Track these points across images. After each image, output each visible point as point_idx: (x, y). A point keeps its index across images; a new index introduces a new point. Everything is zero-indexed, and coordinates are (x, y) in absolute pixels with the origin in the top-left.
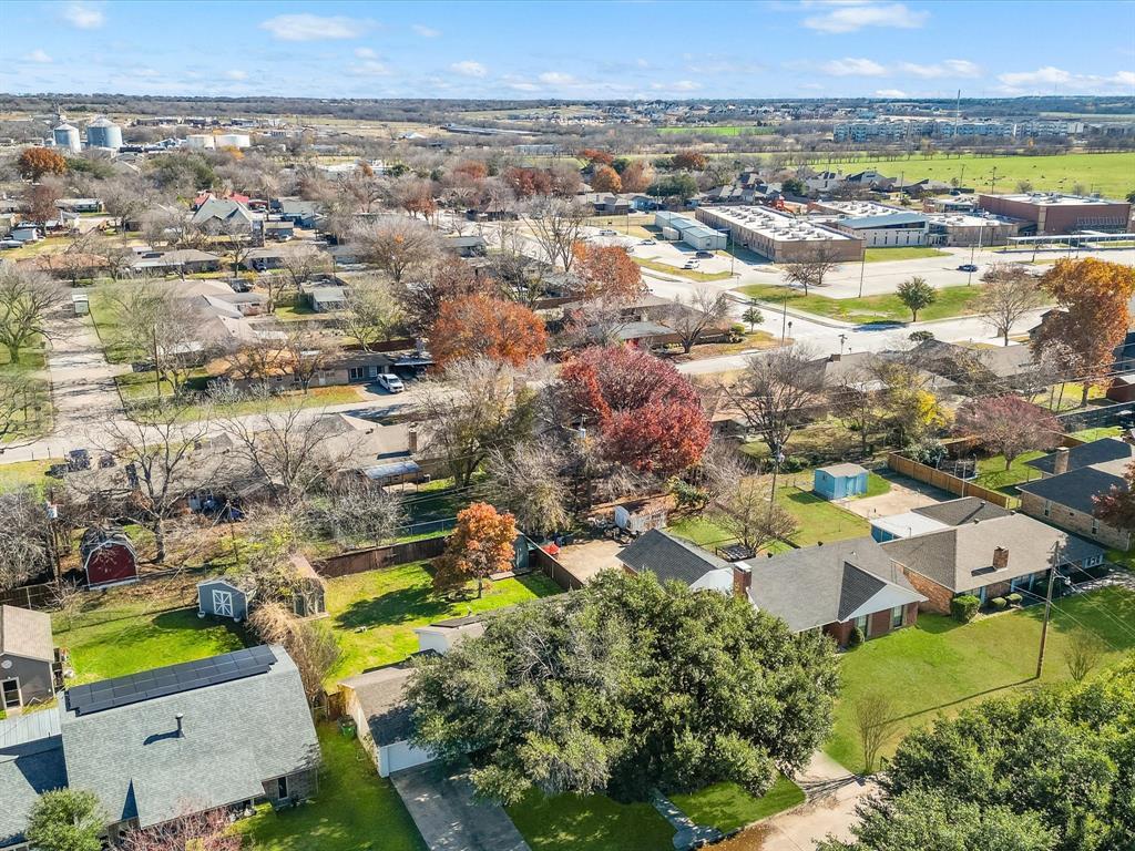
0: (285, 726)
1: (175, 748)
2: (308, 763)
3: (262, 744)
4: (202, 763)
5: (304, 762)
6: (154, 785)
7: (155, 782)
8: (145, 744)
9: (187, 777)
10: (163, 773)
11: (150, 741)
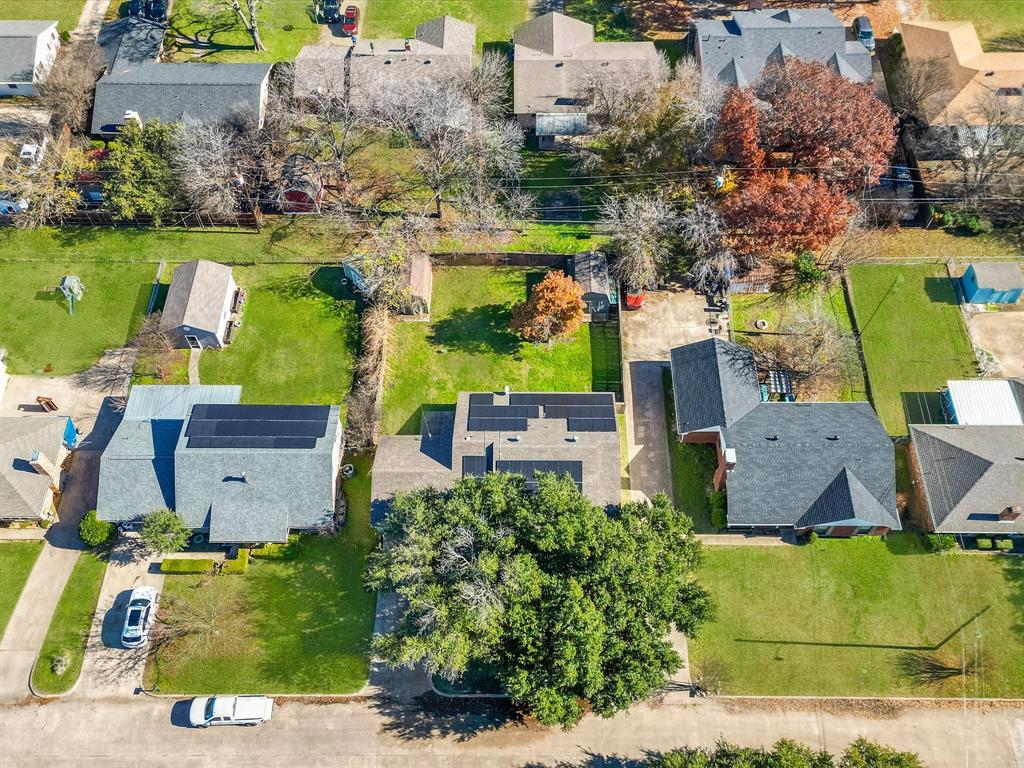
0: (313, 494)
1: (241, 489)
2: (323, 523)
3: (296, 502)
4: (255, 504)
5: (320, 522)
6: (223, 512)
7: (224, 510)
8: (224, 480)
9: (244, 512)
10: (231, 505)
11: (227, 479)
